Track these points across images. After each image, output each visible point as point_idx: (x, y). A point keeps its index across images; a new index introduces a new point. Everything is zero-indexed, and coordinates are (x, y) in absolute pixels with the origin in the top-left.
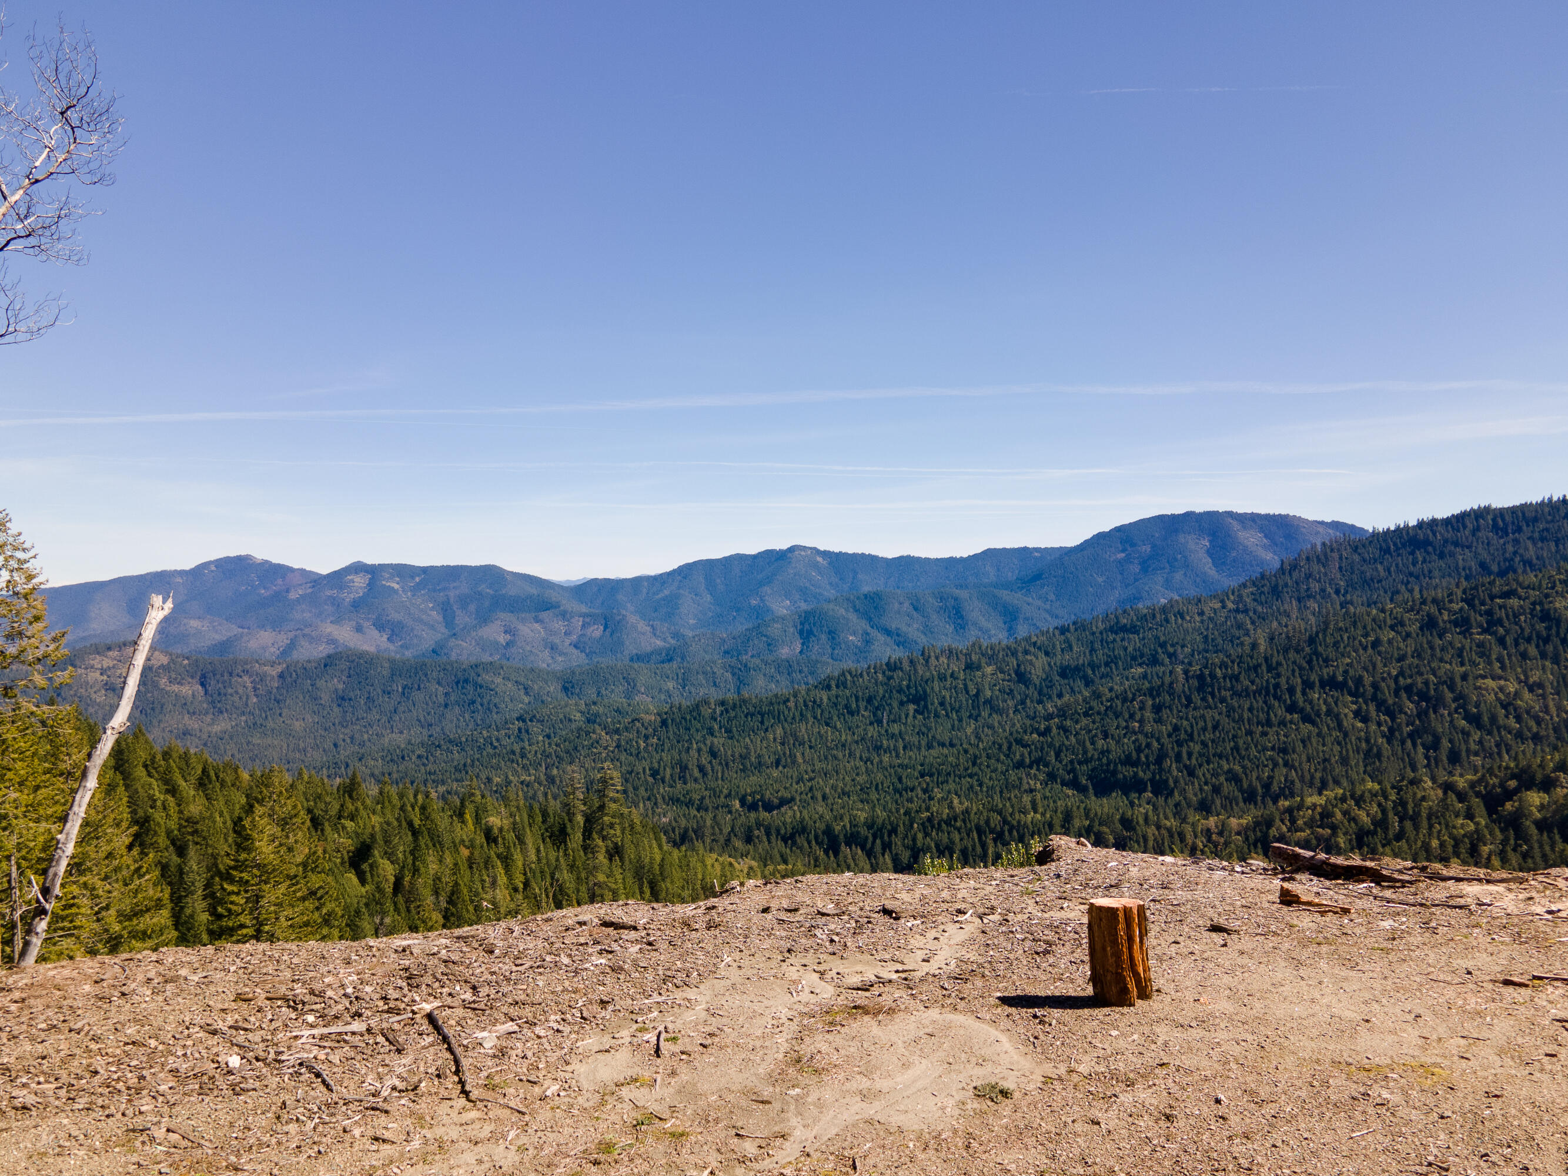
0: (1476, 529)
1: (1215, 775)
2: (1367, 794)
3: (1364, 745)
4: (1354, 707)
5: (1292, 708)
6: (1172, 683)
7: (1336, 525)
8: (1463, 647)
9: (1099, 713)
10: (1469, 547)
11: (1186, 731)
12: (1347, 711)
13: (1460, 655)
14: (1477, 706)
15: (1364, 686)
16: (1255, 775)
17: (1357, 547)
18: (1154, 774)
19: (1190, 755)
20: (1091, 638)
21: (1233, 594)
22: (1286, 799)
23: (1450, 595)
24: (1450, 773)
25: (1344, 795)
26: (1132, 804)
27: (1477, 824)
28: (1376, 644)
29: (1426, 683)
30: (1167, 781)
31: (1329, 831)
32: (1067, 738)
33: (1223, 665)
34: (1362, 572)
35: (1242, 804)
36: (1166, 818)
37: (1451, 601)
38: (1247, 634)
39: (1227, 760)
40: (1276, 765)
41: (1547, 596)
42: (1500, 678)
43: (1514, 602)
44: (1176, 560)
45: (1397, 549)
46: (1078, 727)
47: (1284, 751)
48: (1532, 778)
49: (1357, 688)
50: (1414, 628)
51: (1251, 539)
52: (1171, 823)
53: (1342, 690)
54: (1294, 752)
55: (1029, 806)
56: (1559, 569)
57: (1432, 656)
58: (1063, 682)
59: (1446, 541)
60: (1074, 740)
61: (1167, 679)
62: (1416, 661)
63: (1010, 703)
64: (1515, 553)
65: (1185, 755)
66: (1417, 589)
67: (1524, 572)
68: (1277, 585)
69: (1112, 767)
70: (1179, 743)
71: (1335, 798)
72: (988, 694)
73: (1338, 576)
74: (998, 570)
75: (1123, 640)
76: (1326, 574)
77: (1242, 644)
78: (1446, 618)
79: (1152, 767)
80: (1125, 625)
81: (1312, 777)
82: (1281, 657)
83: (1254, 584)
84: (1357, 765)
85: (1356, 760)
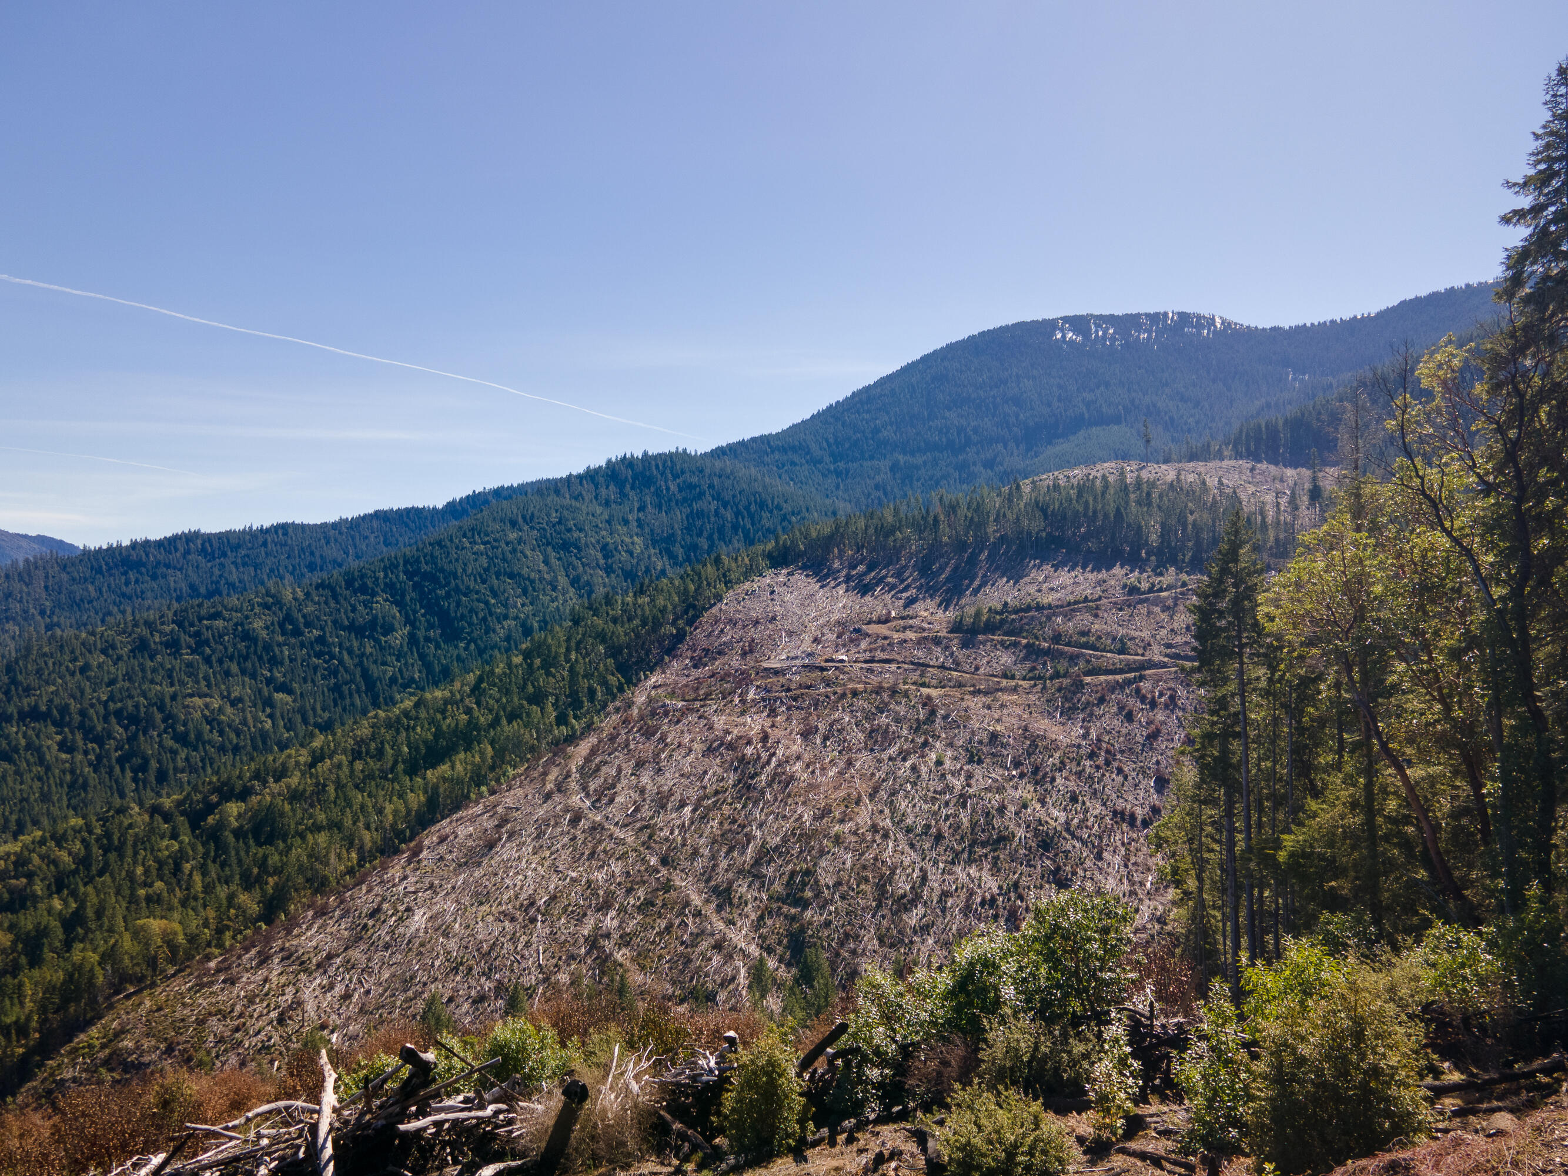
0: (187, 552)
2: (70, 832)
3: (68, 777)
4: (59, 738)
7: (41, 540)
8: (173, 667)
10: (181, 569)
12: (50, 742)
13: (170, 677)
14: (185, 725)
15: (70, 714)
17: (65, 567)
23: (162, 616)
24: (159, 795)
25: (43, 836)
27: (181, 843)
28: (84, 670)
29: (137, 706)
31: (24, 880)
34: (71, 592)
37: (163, 623)
41: (247, 617)
42: (206, 695)
43: (219, 623)
45: (110, 569)
48: (232, 789)
49: (62, 717)
50: (124, 652)
53: (45, 721)
56: (257, 592)
57: (143, 678)
59: (159, 563)
62: (127, 684)
64: (221, 576)
66: (129, 610)
67: (229, 595)
71: (33, 842)
73: (44, 595)
76: (28, 594)
78: (157, 640)
84: (60, 800)
85: (59, 794)
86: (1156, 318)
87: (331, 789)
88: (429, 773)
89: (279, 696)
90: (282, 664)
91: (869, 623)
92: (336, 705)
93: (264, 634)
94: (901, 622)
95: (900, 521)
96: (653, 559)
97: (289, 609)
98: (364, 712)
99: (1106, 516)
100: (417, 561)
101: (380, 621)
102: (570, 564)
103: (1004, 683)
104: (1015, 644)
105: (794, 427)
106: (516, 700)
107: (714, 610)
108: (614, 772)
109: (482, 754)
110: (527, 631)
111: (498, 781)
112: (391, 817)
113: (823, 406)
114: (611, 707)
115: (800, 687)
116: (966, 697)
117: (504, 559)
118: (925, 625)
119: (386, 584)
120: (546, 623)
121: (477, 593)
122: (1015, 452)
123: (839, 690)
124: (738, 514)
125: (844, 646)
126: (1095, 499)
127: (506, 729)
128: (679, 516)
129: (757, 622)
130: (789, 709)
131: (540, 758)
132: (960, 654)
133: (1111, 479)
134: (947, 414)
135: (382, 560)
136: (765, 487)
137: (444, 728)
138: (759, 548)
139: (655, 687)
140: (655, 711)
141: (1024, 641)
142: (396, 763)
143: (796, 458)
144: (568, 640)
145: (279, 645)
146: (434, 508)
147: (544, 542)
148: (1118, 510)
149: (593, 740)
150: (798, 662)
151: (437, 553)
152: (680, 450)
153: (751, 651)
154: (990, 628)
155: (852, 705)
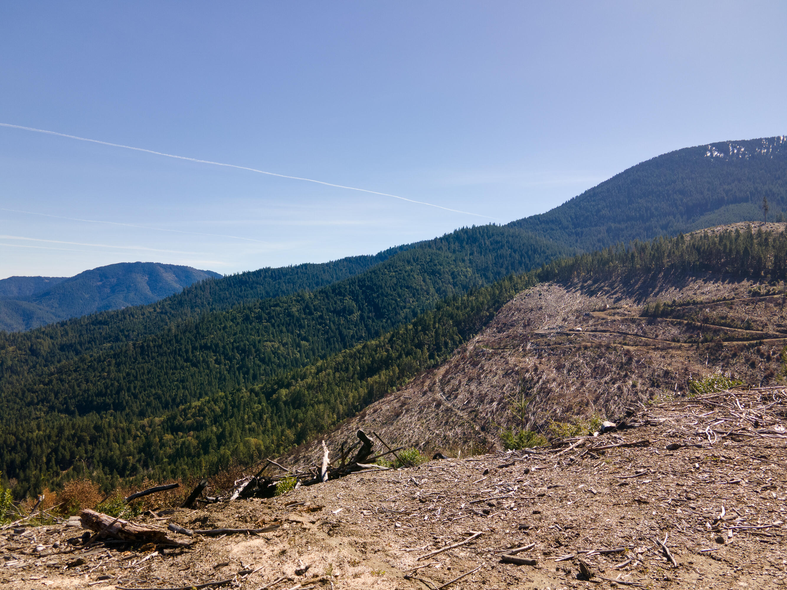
0: (265, 277)
1: (149, 397)
2: (219, 398)
3: (218, 375)
4: (215, 358)
5: (186, 361)
6: (126, 351)
7: (209, 272)
8: (259, 328)
9: (83, 369)
10: (262, 285)
11: (133, 376)
12: (211, 359)
13: (258, 332)
14: (264, 354)
15: (219, 348)
16: (168, 394)
17: (217, 283)
18: (115, 400)
19: (135, 388)
20: (80, 328)
21: (160, 304)
22: (183, 405)
23: (255, 305)
24: (253, 385)
25: (209, 400)
26: (102, 418)
27: (262, 406)
28: (225, 328)
29: (245, 345)
30: (122, 402)
31: (202, 418)
32: (63, 385)
33: (154, 340)
34: (220, 295)
35: (161, 410)
36: (121, 422)
37: (255, 308)
38: (166, 324)
39: (155, 388)
40: (178, 388)
41: (290, 306)
42: (272, 341)
43: (278, 309)
44: (130, 286)
45: (234, 285)
46: (70, 378)
47: (182, 381)
48: (283, 383)
49: (216, 349)
50: (240, 321)
51: (169, 277)
52: (124, 425)
53: (210, 350)
54: (187, 381)
55: (35, 427)
56: (294, 295)
57: (247, 332)
58: (61, 353)
59: (253, 282)
60: (67, 386)
61: (124, 349)
62: (241, 335)
63: (26, 368)
64: (279, 288)
65: (132, 388)
66: (242, 303)
67: (282, 296)
68: (181, 300)
69: (90, 399)
70: (130, 382)
71: (205, 402)
72: (10, 363)
73: (209, 296)
74: (20, 289)
75: (99, 328)
76: (204, 296)
77: (164, 329)
78: (253, 316)
79: (114, 396)
80: (101, 321)
81: (195, 392)
82: (182, 336)
83: (170, 299)
84: (215, 385)
85: (215, 382)
86: (771, 140)
87: (325, 385)
88: (369, 379)
89: (303, 342)
90: (304, 328)
91: (594, 311)
92: (327, 347)
93: (297, 314)
94: (613, 311)
95: (612, 257)
96: (477, 279)
97: (308, 302)
98: (340, 350)
99: (738, 252)
100: (364, 280)
101: (347, 309)
102: (436, 282)
103: (673, 344)
104: (680, 323)
105: (553, 211)
106: (409, 346)
107: (509, 304)
108: (457, 383)
109: (394, 371)
110: (415, 314)
111: (401, 384)
112: (351, 399)
113: (569, 199)
114: (455, 351)
115: (555, 343)
116: (650, 351)
117: (404, 279)
118: (626, 312)
119: (350, 291)
120: (423, 310)
121: (392, 295)
122: (681, 220)
123: (577, 346)
124: (522, 256)
125: (580, 323)
126: (731, 242)
127: (405, 359)
128: (491, 257)
129: (532, 310)
130: (549, 355)
131: (421, 375)
132: (647, 329)
133: (741, 232)
134: (640, 201)
135: (348, 280)
136: (536, 242)
137: (376, 358)
138: (533, 272)
139: (478, 342)
140: (478, 353)
141: (686, 322)
142: (354, 374)
143: (553, 226)
144: (435, 318)
145: (303, 319)
146: (372, 256)
147: (423, 271)
148: (746, 248)
149: (447, 367)
150: (554, 331)
151: (373, 276)
152: (492, 224)
153: (529, 325)
154: (665, 314)
155: (584, 354)
